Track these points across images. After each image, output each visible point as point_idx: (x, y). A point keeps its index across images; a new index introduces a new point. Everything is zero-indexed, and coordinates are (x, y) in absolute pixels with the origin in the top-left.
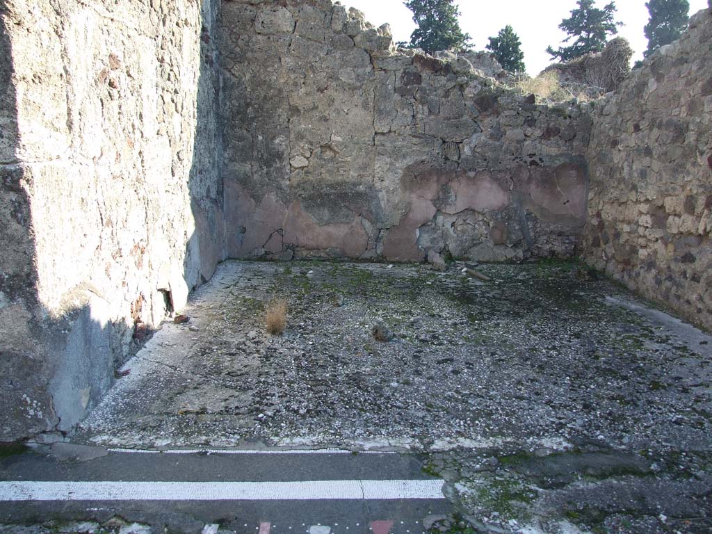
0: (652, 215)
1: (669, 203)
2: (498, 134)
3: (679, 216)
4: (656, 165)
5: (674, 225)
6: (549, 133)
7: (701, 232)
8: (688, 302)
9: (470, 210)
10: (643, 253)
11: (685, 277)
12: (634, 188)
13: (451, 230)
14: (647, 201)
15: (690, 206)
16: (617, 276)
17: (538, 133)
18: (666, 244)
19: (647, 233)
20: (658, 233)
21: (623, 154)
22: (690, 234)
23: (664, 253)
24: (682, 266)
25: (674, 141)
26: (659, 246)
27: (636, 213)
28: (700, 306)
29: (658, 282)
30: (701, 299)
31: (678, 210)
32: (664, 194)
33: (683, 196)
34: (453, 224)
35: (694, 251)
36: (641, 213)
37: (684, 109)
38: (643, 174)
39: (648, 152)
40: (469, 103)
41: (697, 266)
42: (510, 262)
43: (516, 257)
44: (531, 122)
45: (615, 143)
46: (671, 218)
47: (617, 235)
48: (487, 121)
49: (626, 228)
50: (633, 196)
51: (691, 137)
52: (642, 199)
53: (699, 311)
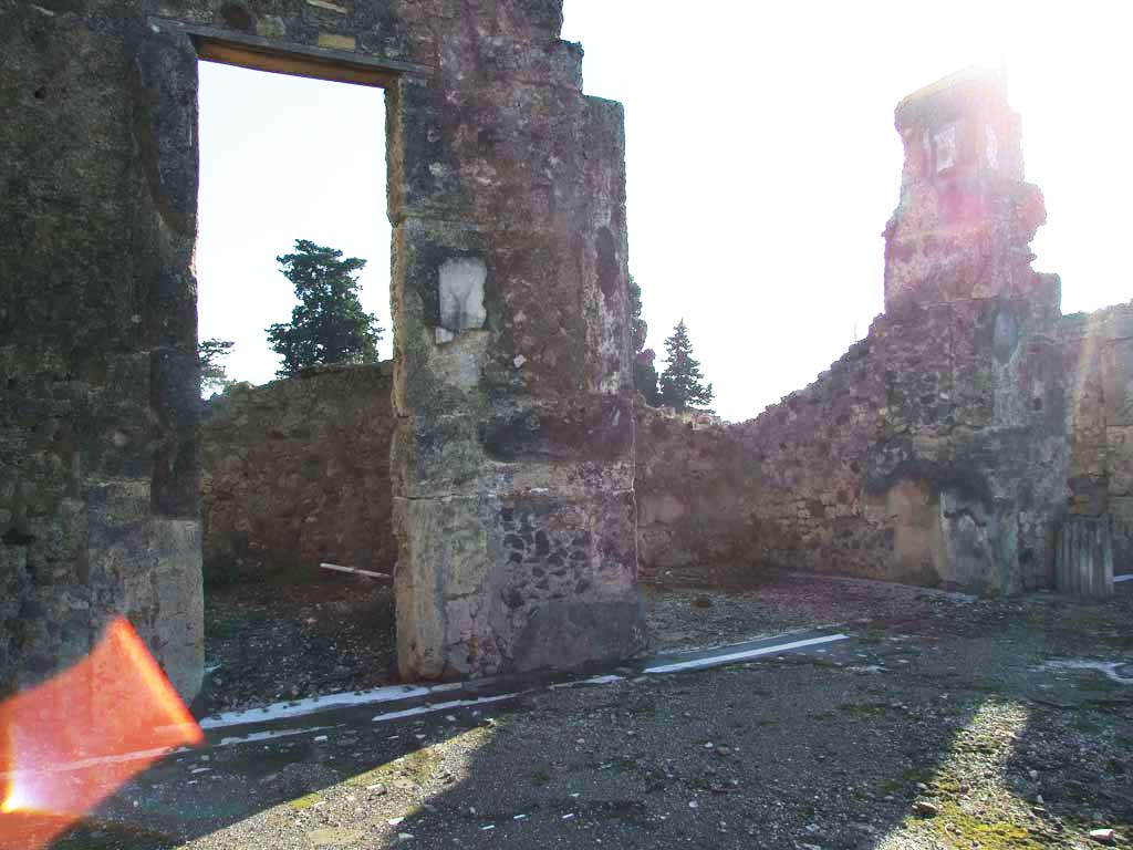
0: (809, 508)
1: (824, 498)
2: (668, 456)
3: (835, 506)
4: (807, 473)
5: (831, 513)
6: (705, 453)
7: (854, 512)
8: (853, 564)
9: (658, 522)
10: (806, 538)
11: (848, 548)
12: (789, 490)
13: (643, 540)
14: (803, 499)
15: (842, 497)
16: (783, 562)
17: (697, 453)
18: (826, 528)
19: (807, 522)
20: (819, 521)
21: (772, 467)
22: (845, 517)
23: (825, 535)
24: (843, 540)
25: (819, 455)
26: (821, 530)
27: (794, 509)
28: (863, 564)
29: (824, 556)
30: (863, 559)
31: (833, 501)
32: (819, 492)
33: (835, 491)
34: (644, 536)
35: (850, 528)
36: (799, 509)
37: (824, 433)
38: (796, 480)
39: (797, 463)
40: (647, 431)
41: (856, 537)
42: (690, 564)
43: (694, 559)
44: (691, 445)
45: (762, 458)
46: (827, 509)
47: (777, 529)
48: (660, 445)
49: (786, 522)
50: (789, 496)
51: (834, 452)
52: (799, 498)
53: (863, 567)
